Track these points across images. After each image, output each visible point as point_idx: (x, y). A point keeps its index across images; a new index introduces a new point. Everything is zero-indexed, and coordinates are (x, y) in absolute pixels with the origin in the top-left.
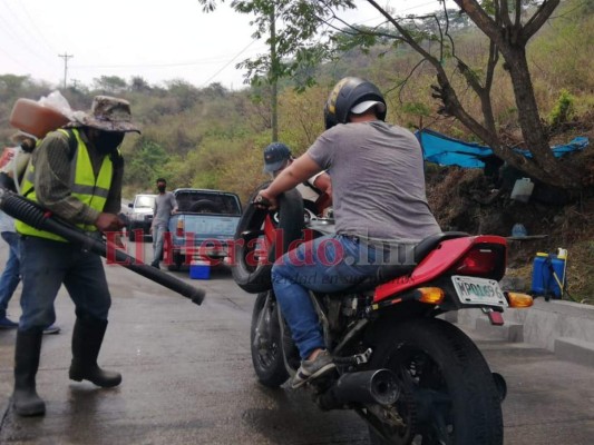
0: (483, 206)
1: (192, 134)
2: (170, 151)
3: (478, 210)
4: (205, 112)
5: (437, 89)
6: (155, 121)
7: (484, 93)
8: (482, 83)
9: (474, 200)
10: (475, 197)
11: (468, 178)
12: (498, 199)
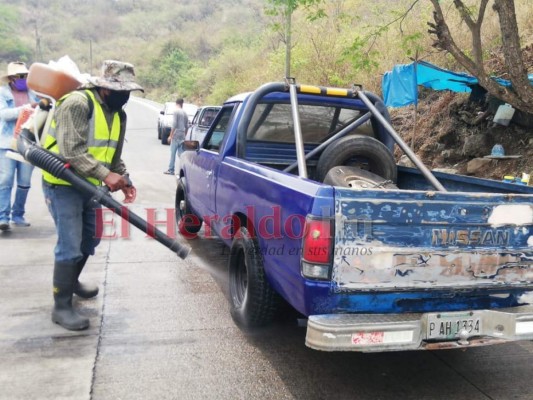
0: (469, 126)
1: (213, 40)
2: (193, 57)
3: (464, 130)
4: (224, 19)
5: (432, 25)
6: (179, 27)
7: (476, 27)
8: (475, 18)
9: (462, 121)
10: (464, 117)
11: (458, 100)
12: (484, 121)
